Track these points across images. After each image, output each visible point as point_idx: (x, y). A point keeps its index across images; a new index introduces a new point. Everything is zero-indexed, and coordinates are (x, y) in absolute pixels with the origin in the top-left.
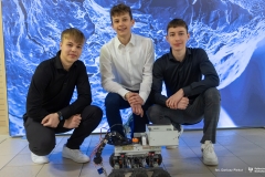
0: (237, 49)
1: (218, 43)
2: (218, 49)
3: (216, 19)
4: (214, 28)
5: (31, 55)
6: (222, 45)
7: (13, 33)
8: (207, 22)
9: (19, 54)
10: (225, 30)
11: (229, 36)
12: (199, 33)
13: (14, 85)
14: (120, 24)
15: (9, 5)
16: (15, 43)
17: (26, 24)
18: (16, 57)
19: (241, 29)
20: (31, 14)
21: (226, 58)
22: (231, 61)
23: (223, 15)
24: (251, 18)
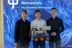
5: (11, 37)
7: (7, 31)
9: (8, 37)
11: (65, 31)
13: (6, 46)
14: (38, 15)
15: (6, 24)
16: (7, 34)
17: (10, 29)
18: (7, 38)
20: (12, 26)
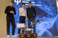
0: (51, 22)
1: (48, 20)
2: (48, 21)
3: (47, 17)
4: (47, 18)
6: (49, 21)
8: (46, 17)
10: (49, 18)
11: (50, 19)
12: (45, 19)
19: (52, 18)
21: (50, 23)
22: (50, 24)
23: (48, 16)
24: (53, 17)
